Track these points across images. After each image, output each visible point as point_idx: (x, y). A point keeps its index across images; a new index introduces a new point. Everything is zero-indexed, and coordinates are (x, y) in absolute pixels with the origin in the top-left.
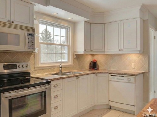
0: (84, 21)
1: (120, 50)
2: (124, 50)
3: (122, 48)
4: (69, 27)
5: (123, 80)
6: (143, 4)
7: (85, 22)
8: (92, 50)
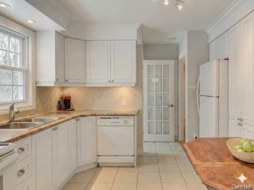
0: (56, 31)
1: (109, 81)
2: (115, 81)
3: (113, 79)
4: (28, 37)
5: (118, 122)
6: (142, 24)
7: (57, 33)
8: (67, 81)
